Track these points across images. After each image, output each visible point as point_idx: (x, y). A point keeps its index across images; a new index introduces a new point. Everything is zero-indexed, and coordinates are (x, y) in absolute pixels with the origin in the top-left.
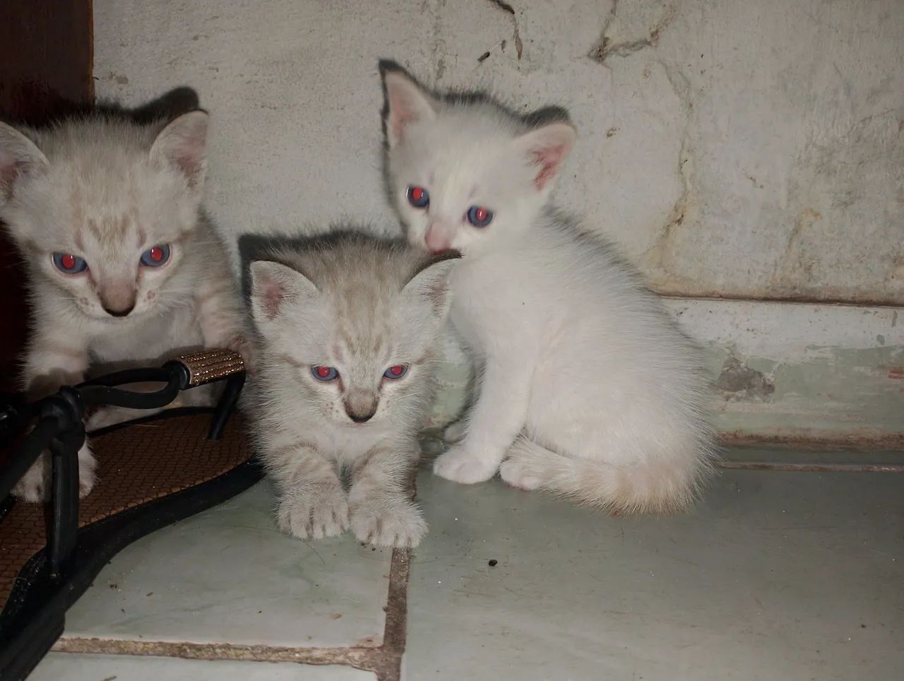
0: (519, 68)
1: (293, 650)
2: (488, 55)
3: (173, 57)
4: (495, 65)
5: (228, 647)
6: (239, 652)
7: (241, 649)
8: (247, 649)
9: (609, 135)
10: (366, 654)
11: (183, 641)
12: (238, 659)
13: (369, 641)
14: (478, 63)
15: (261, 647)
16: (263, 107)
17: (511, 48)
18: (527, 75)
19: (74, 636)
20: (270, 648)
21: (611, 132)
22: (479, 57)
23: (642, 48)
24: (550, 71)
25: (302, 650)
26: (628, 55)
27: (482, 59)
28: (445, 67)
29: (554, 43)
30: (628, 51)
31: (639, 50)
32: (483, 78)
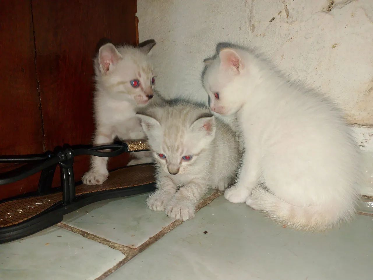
0: (287, 22)
1: (110, 242)
2: (274, 19)
3: (163, 39)
4: (277, 22)
5: (95, 236)
6: (97, 238)
7: (98, 237)
8: (99, 238)
9: (334, 47)
10: (129, 249)
11: (86, 231)
12: (95, 240)
13: (133, 246)
14: (269, 23)
15: (103, 238)
16: (190, 53)
17: (284, 14)
18: (292, 24)
19: (64, 223)
20: (105, 240)
21: (335, 45)
22: (270, 20)
23: (350, 2)
24: (302, 21)
25: (113, 243)
26: (342, 7)
27: (271, 21)
28: (255, 27)
29: (303, 8)
30: (343, 6)
31: (349, 3)
32: (271, 29)
